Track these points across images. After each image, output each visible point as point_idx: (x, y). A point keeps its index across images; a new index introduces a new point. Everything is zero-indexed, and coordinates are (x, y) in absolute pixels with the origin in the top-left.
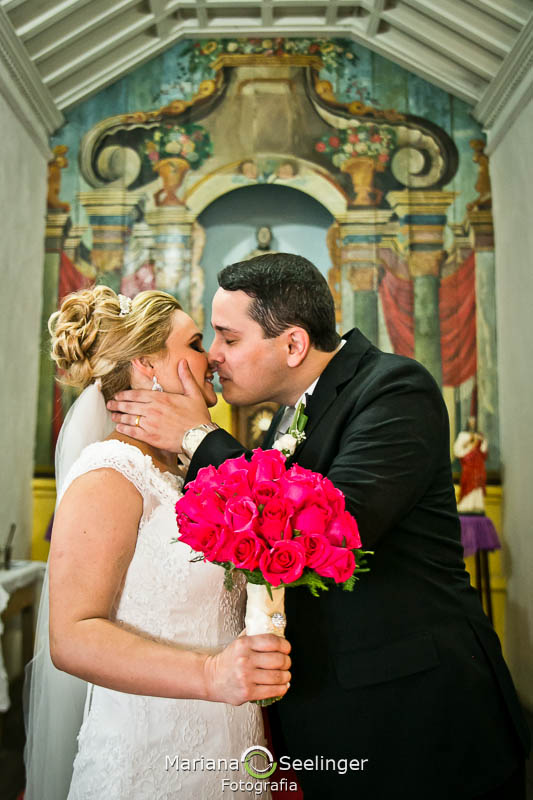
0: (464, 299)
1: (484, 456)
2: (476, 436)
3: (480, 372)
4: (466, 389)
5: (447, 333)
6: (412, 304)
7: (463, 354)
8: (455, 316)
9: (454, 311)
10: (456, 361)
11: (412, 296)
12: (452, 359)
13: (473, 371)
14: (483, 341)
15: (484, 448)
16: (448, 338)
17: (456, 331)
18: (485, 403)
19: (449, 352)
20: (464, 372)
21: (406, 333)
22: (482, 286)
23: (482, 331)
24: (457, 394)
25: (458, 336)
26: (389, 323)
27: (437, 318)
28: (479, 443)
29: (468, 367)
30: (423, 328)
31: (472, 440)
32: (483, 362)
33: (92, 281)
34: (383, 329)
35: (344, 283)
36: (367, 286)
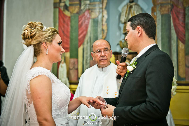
21: (182, 29)
26: (175, 26)
33: (70, 17)
34: (173, 28)
35: (158, 12)
36: (166, 12)
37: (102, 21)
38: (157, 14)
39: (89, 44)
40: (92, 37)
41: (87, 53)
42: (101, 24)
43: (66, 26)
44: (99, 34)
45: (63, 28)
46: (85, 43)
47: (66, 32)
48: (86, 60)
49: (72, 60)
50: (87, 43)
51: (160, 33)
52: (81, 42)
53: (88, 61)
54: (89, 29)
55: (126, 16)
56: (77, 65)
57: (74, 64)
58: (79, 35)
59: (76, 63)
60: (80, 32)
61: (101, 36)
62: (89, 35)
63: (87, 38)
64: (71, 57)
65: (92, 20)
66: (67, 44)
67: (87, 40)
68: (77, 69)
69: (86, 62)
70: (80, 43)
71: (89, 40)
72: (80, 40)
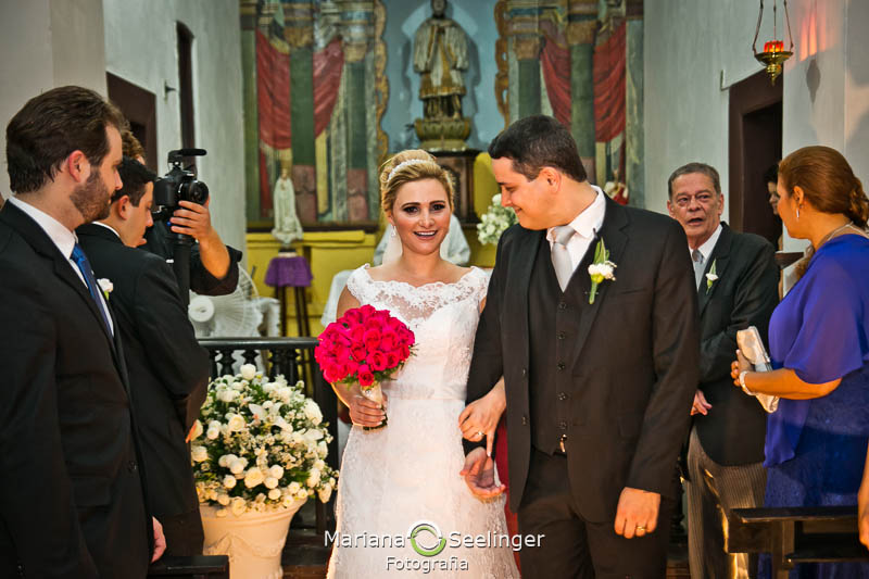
0: (616, 64)
1: (626, 201)
2: (620, 185)
3: (628, 128)
4: (616, 144)
5: (601, 95)
6: (569, 71)
7: (613, 114)
8: (607, 80)
9: (606, 74)
10: (608, 119)
11: (569, 62)
12: (603, 118)
13: (622, 128)
14: (631, 100)
15: (625, 194)
16: (602, 99)
17: (607, 93)
18: (631, 155)
19: (601, 113)
20: (613, 131)
21: (564, 97)
22: (631, 53)
23: (631, 93)
24: (608, 148)
25: (609, 98)
26: (549, 88)
27: (591, 81)
28: (622, 190)
29: (617, 126)
30: (579, 92)
31: (616, 188)
32: (630, 120)
33: (288, 56)
34: (544, 93)
35: (511, 53)
36: (530, 55)
37: (375, 69)
38: (508, 57)
39: (343, 128)
40: (350, 111)
41: (338, 152)
42: (373, 77)
43: (278, 80)
44: (367, 103)
45: (270, 86)
46: (334, 125)
47: (278, 97)
48: (338, 170)
49: (299, 170)
50: (339, 125)
51: (517, 105)
52: (323, 122)
53: (343, 173)
54: (342, 89)
55: (428, 56)
56: (313, 183)
57: (305, 178)
58: (316, 105)
59: (310, 177)
60: (318, 98)
61: (374, 107)
62: (341, 104)
63: (338, 112)
64: (296, 161)
65: (350, 67)
66: (283, 127)
67: (338, 118)
68: (315, 193)
69: (337, 176)
70: (319, 126)
71: (342, 119)
72: (316, 118)
